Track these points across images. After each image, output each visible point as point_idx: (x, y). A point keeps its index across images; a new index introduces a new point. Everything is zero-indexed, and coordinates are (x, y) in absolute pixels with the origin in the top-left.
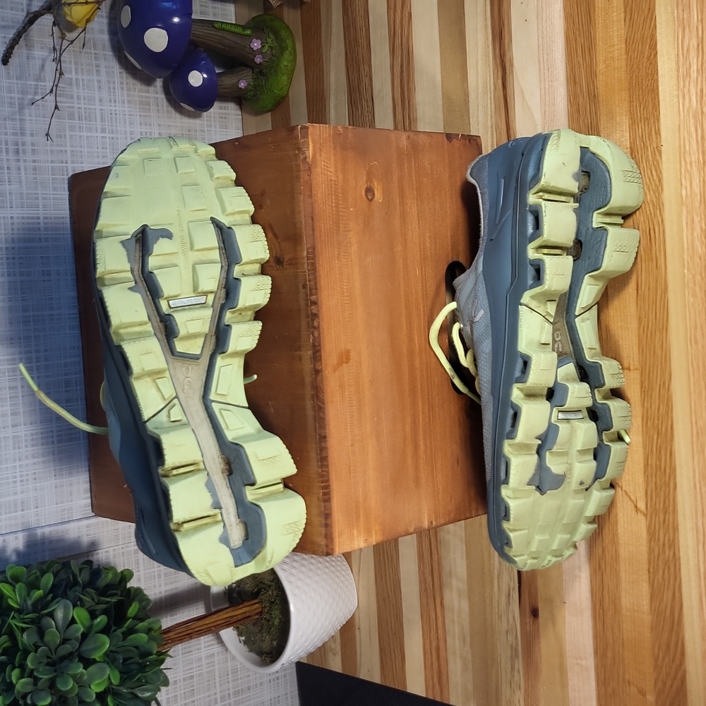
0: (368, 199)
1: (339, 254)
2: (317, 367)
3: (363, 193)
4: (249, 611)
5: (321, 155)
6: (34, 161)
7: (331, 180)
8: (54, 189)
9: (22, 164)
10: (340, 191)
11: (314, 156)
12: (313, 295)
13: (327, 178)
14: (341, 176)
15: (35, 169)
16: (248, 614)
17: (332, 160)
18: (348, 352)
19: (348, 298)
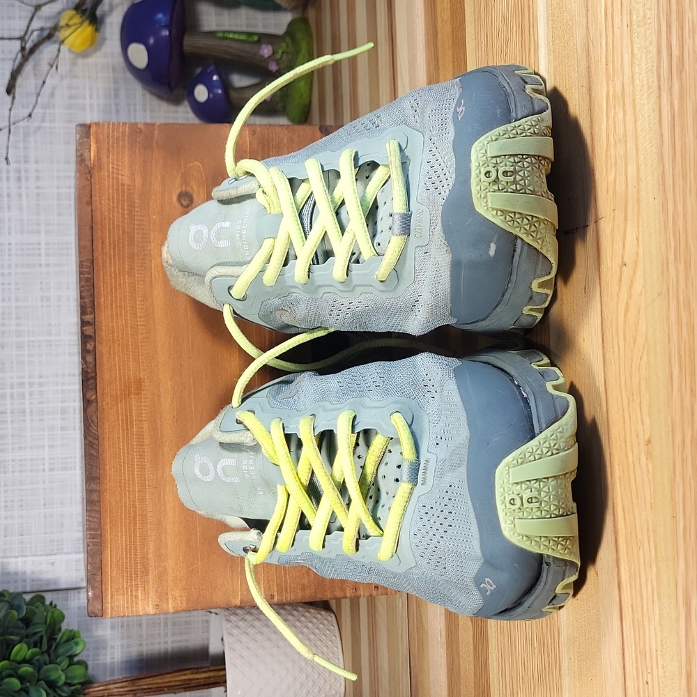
0: (182, 205)
1: (131, 269)
2: (88, 396)
3: (175, 198)
4: (214, 677)
5: (108, 157)
6: (38, 188)
7: (123, 185)
8: (59, 215)
9: (23, 191)
10: (136, 197)
11: (98, 158)
12: (87, 314)
13: (118, 182)
14: (138, 180)
15: (38, 195)
16: (212, 680)
17: (126, 160)
18: (139, 383)
19: (143, 319)
